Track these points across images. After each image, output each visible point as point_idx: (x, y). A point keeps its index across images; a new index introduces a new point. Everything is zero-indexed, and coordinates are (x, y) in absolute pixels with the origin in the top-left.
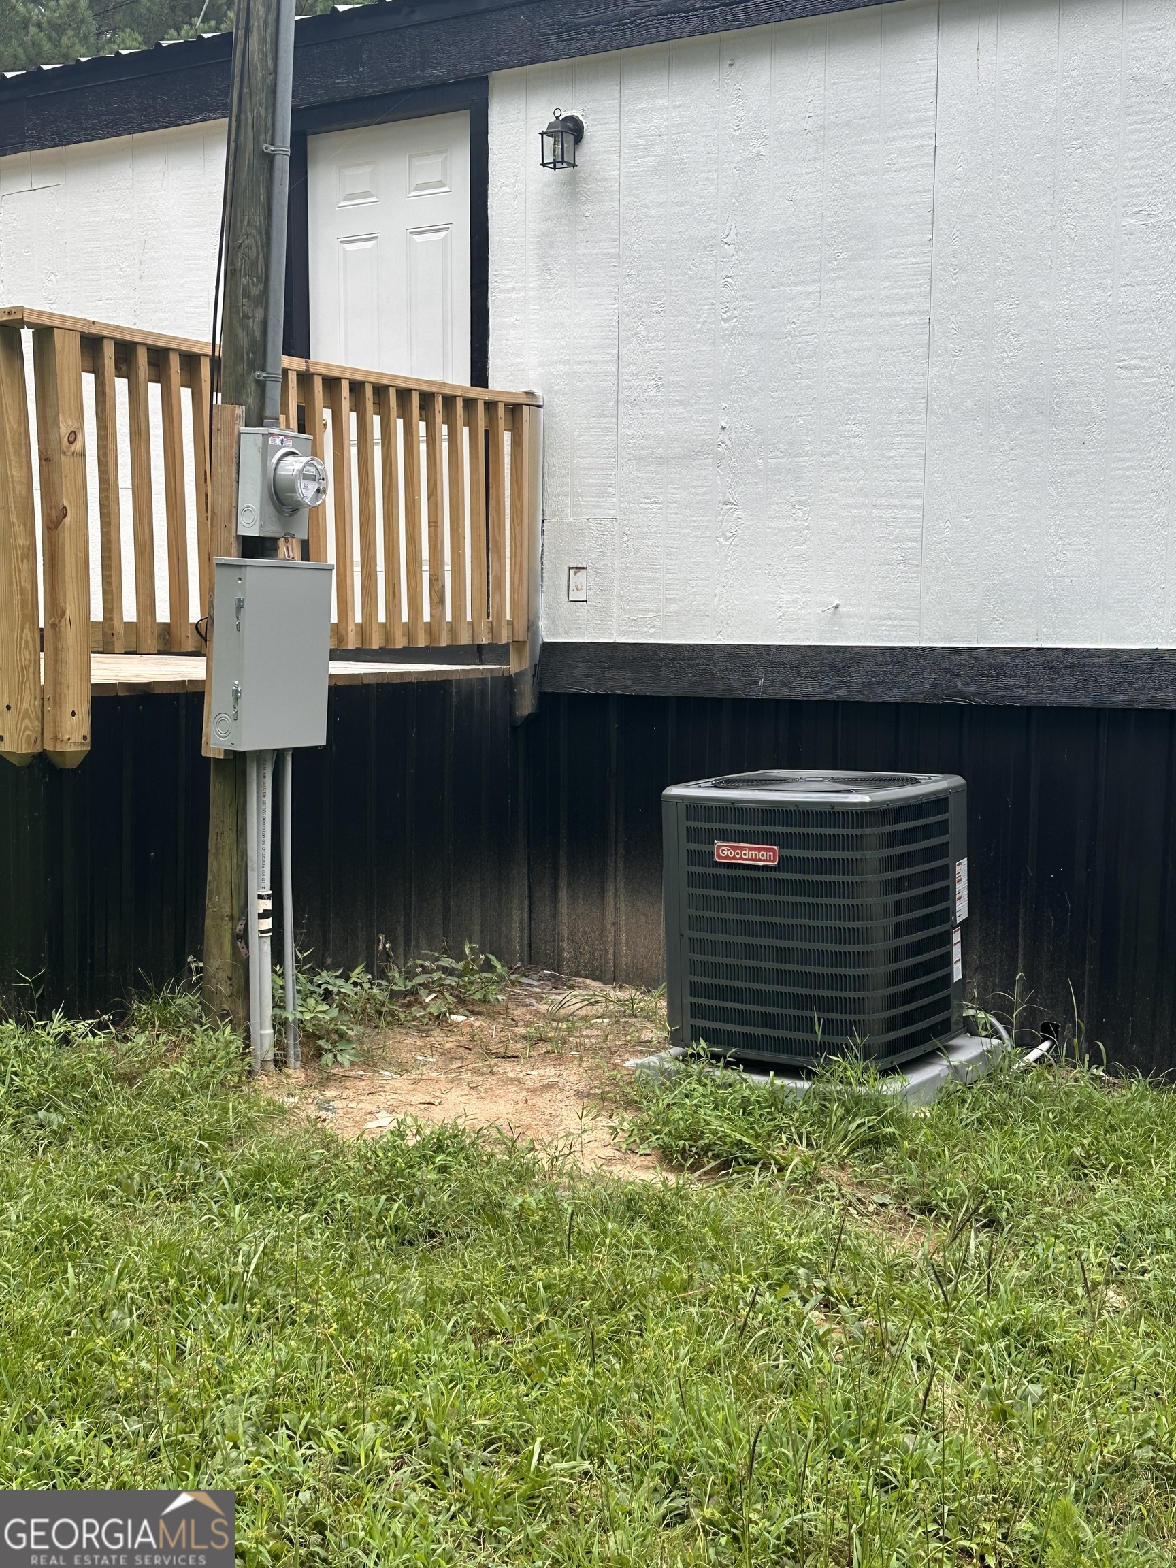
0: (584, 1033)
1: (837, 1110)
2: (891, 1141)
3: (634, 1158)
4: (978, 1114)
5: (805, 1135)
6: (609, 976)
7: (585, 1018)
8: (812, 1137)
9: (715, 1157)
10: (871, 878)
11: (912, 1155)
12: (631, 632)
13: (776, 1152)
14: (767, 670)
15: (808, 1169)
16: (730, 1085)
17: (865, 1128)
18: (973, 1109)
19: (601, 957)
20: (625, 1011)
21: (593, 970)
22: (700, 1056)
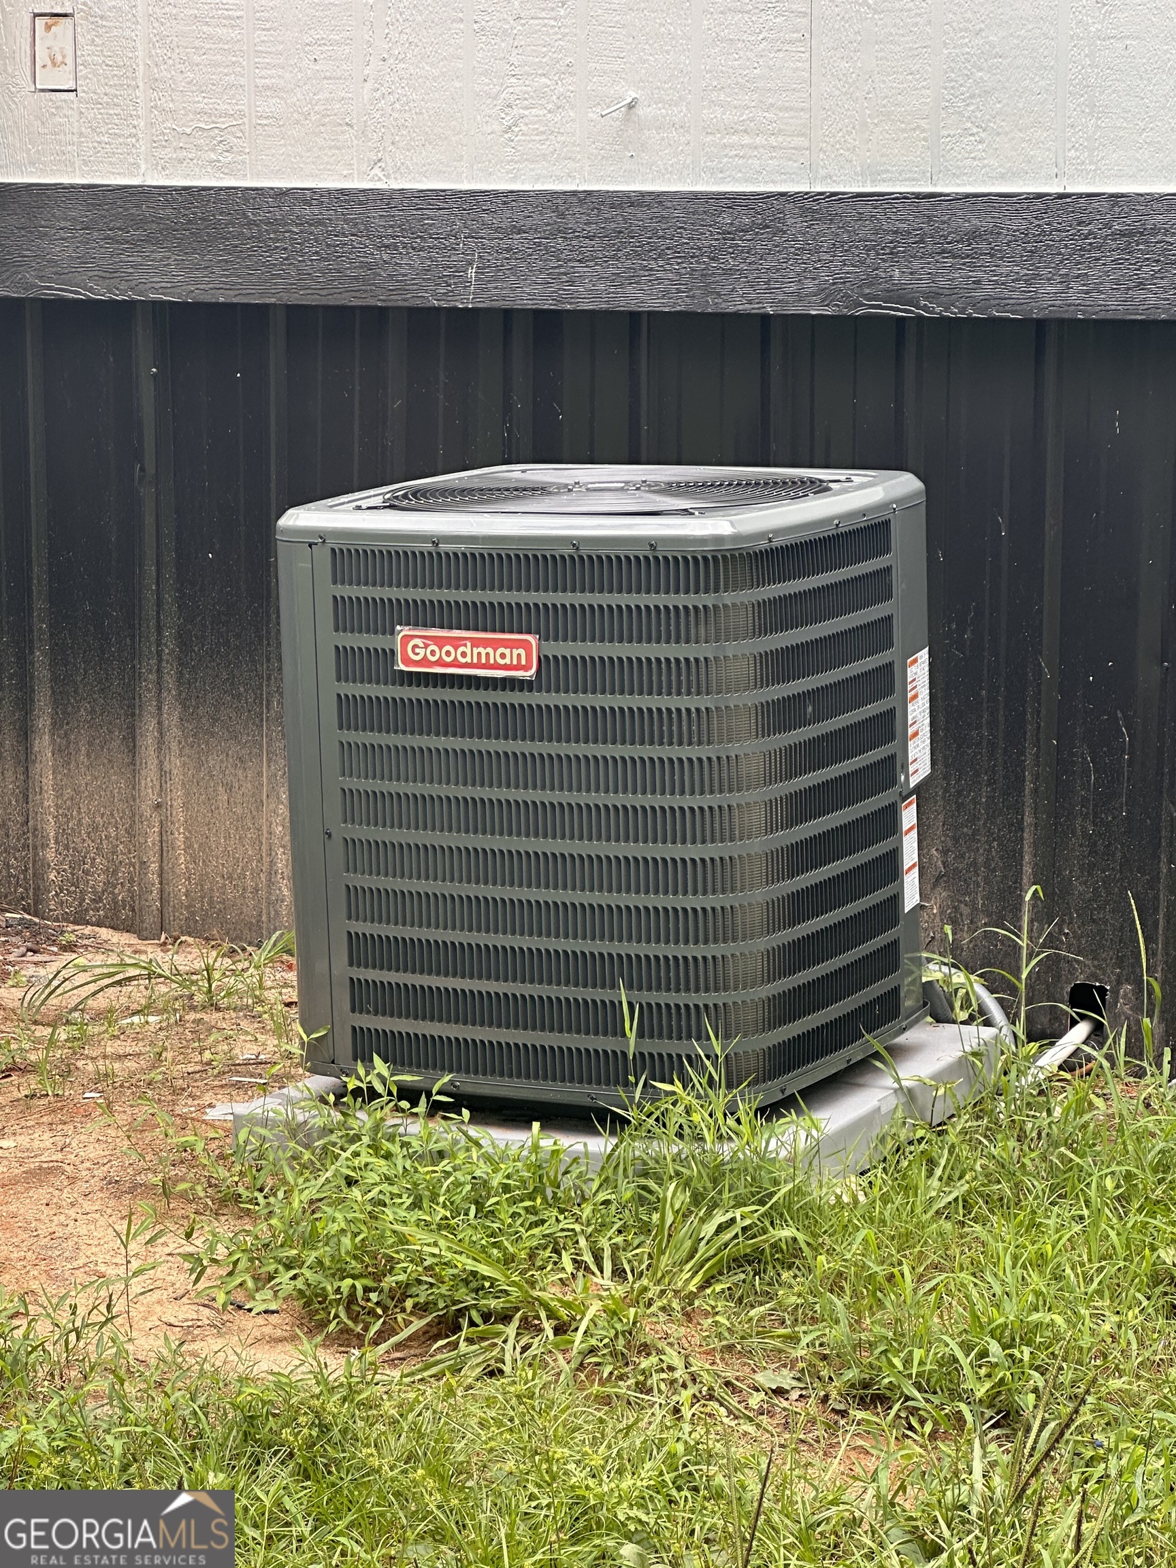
0: (109, 1050)
1: (674, 1196)
2: (789, 1256)
3: (241, 1319)
4: (960, 1189)
5: (607, 1254)
6: (150, 920)
7: (106, 1016)
8: (621, 1253)
9: (422, 1309)
10: (734, 699)
11: (836, 1283)
12: (181, 161)
13: (550, 1293)
14: (483, 247)
15: (619, 1326)
16: (441, 1155)
17: (736, 1229)
18: (950, 1178)
19: (131, 881)
20: (191, 997)
21: (115, 906)
22: (373, 1094)
